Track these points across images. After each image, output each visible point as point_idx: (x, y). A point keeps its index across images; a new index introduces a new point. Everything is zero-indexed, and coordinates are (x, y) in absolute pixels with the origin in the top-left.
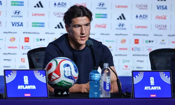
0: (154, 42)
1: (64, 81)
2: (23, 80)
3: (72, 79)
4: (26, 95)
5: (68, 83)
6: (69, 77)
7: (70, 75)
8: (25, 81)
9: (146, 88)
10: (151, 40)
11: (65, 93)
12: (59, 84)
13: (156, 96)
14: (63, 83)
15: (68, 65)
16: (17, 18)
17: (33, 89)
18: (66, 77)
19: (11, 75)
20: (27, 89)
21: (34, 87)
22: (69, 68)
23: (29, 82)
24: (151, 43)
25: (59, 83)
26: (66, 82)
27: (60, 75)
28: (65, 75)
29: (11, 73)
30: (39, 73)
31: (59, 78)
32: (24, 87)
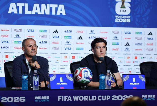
0: (146, 58)
1: (84, 80)
3: (89, 79)
5: (86, 81)
6: (87, 78)
7: (87, 77)
9: (131, 84)
10: (144, 57)
11: (85, 87)
12: (81, 82)
14: (84, 81)
15: (86, 71)
16: (68, 45)
18: (85, 78)
19: (53, 77)
22: (87, 73)
24: (144, 59)
25: (81, 81)
26: (85, 81)
27: (82, 77)
28: (84, 76)
29: (53, 76)
30: (69, 76)
31: (81, 78)
32: (60, 84)
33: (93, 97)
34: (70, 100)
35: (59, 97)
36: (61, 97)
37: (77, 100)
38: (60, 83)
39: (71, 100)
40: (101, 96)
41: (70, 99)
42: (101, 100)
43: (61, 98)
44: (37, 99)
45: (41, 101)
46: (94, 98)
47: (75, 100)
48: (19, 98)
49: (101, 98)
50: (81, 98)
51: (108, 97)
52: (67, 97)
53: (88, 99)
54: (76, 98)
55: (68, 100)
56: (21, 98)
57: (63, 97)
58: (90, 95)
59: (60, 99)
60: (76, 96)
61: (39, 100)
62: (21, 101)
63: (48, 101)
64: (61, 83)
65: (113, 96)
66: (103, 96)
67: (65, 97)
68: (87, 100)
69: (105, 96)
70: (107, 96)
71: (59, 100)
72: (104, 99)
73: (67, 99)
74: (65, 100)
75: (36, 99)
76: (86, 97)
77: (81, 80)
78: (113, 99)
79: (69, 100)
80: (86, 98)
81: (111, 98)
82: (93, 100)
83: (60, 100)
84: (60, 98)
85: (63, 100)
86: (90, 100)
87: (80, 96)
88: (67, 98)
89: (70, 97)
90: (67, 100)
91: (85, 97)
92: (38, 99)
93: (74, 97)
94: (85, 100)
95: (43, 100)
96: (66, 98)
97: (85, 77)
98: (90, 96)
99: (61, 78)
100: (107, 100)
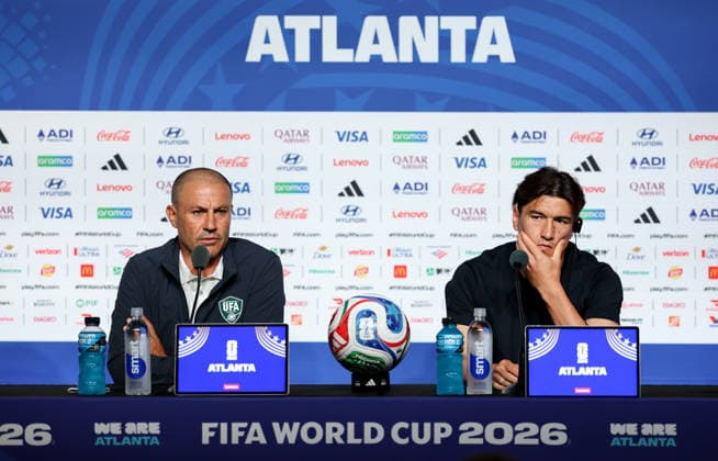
1: (360, 354)
2: (226, 349)
3: (379, 347)
4: (228, 387)
5: (369, 357)
6: (370, 344)
7: (372, 337)
8: (229, 352)
9: (563, 371)
11: (371, 383)
12: (350, 360)
13: (592, 391)
14: (358, 359)
15: (369, 314)
17: (247, 373)
18: (361, 342)
20: (231, 372)
21: (252, 368)
22: (370, 319)
23: (238, 355)
25: (349, 357)
26: (364, 356)
27: (347, 339)
28: (358, 337)
29: (195, 333)
30: (270, 333)
31: (345, 345)
32: (226, 367)
33: (368, 426)
34: (258, 442)
35: (206, 427)
36: (215, 425)
37: (292, 440)
38: (223, 366)
39: (262, 439)
40: (406, 425)
41: (256, 434)
42: (406, 441)
43: (217, 430)
44: (106, 432)
45: (124, 443)
46: (374, 433)
47: (280, 440)
48: (24, 428)
49: (404, 433)
50: (312, 433)
51: (443, 430)
52: (244, 425)
53: (344, 436)
54: (285, 433)
55: (249, 441)
56: (32, 430)
57: (224, 426)
58: (351, 421)
59: (212, 434)
60: (286, 425)
61: (115, 439)
62: (30, 440)
63: (155, 441)
64: (227, 363)
65: (464, 427)
66: (415, 426)
67: (235, 426)
68: (340, 441)
69: (427, 426)
70: (438, 426)
71: (205, 441)
72: (421, 435)
73: (242, 434)
74: (235, 441)
75: (102, 435)
76: (335, 430)
77: (348, 353)
78: (464, 439)
79: (256, 439)
80: (333, 432)
81: (457, 433)
82: (368, 440)
83: (210, 438)
84: (211, 430)
85: (224, 440)
86: (351, 440)
87: (307, 422)
88: (246, 430)
89: (256, 426)
90: (242, 439)
91: (330, 426)
92: (110, 434)
93: (276, 426)
94: (329, 441)
95: (134, 438)
96: (241, 429)
97: (362, 338)
98: (351, 426)
99: (229, 343)
100: (437, 441)
